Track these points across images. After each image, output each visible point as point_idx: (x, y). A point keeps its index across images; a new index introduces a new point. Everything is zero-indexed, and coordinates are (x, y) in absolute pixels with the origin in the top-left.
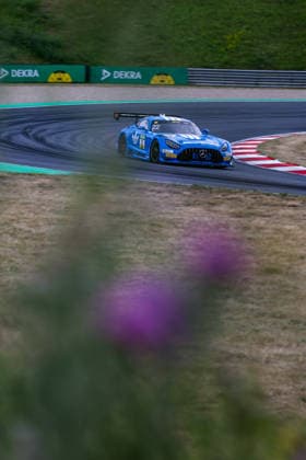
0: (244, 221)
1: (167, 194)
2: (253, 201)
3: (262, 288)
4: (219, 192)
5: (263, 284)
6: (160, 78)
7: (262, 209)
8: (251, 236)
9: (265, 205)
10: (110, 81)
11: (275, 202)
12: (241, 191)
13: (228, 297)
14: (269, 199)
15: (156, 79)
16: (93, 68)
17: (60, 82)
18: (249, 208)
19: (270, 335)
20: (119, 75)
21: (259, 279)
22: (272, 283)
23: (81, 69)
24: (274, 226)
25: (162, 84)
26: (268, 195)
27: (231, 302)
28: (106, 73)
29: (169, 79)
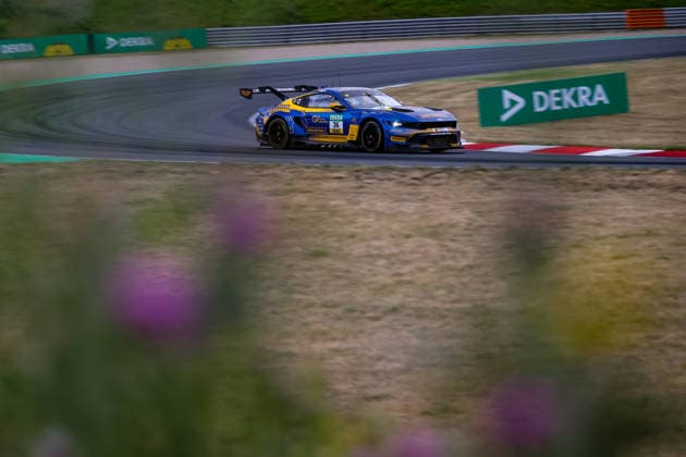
0: (282, 199)
1: (192, 176)
2: (292, 175)
3: (310, 274)
4: (251, 169)
5: (309, 270)
6: (174, 42)
7: (303, 185)
8: (291, 216)
9: (305, 179)
10: (117, 50)
11: (318, 175)
12: (278, 165)
13: (270, 287)
14: (308, 172)
15: (170, 44)
16: (97, 37)
17: (59, 56)
18: (288, 184)
19: (323, 328)
20: (127, 42)
21: (305, 264)
22: (321, 268)
23: (83, 38)
24: (318, 202)
25: (177, 50)
26: (308, 167)
27: (275, 294)
28: (111, 42)
29: (185, 43)
